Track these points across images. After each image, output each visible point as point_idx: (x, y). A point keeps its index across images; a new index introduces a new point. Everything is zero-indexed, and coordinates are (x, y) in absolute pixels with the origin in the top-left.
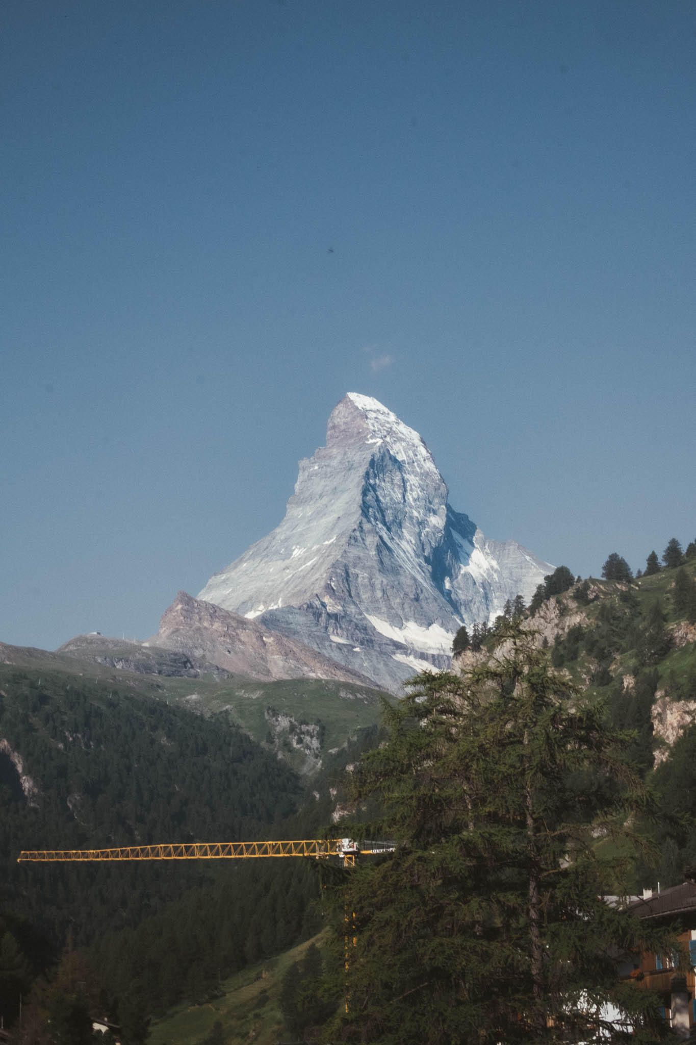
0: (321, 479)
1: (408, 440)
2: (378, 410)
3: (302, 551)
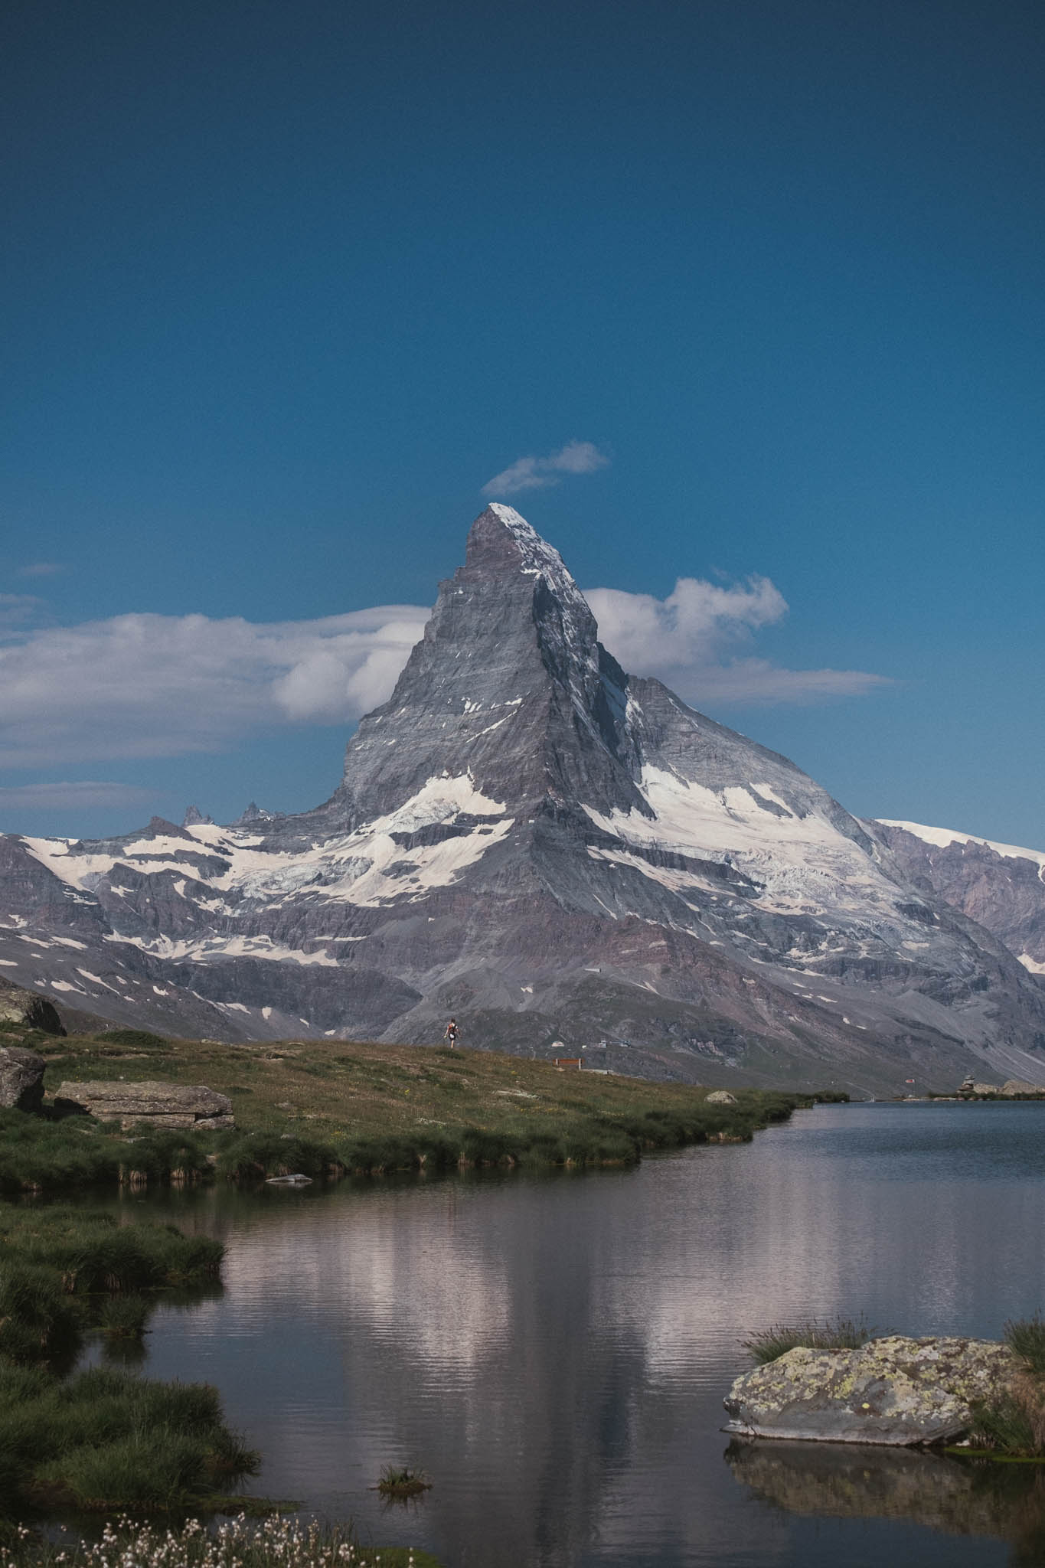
0: (472, 610)
1: (552, 562)
2: (519, 524)
3: (476, 707)
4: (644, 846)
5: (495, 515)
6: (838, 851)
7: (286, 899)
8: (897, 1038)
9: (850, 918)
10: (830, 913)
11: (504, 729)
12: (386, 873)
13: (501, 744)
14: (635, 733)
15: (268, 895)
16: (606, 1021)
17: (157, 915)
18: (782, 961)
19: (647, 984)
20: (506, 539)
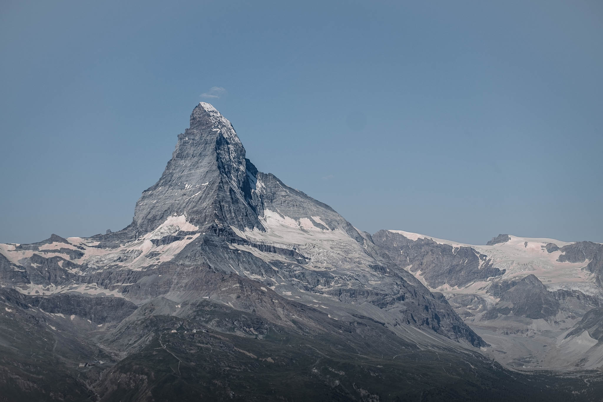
0: (191, 146)
1: (227, 126)
2: (213, 111)
3: (190, 186)
4: (258, 243)
5: (202, 107)
6: (346, 244)
7: (105, 268)
8: (350, 323)
9: (346, 272)
10: (337, 270)
11: (200, 195)
12: (147, 256)
13: (198, 201)
14: (262, 196)
15: (98, 266)
16: (207, 320)
17: (50, 275)
18: (314, 290)
19: (229, 303)
20: (206, 117)
